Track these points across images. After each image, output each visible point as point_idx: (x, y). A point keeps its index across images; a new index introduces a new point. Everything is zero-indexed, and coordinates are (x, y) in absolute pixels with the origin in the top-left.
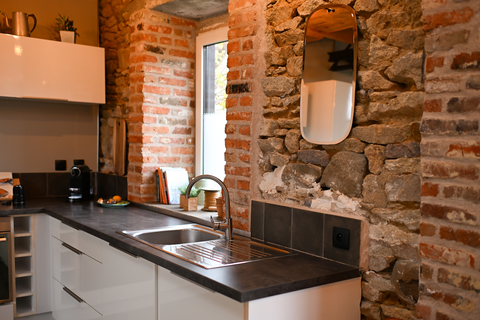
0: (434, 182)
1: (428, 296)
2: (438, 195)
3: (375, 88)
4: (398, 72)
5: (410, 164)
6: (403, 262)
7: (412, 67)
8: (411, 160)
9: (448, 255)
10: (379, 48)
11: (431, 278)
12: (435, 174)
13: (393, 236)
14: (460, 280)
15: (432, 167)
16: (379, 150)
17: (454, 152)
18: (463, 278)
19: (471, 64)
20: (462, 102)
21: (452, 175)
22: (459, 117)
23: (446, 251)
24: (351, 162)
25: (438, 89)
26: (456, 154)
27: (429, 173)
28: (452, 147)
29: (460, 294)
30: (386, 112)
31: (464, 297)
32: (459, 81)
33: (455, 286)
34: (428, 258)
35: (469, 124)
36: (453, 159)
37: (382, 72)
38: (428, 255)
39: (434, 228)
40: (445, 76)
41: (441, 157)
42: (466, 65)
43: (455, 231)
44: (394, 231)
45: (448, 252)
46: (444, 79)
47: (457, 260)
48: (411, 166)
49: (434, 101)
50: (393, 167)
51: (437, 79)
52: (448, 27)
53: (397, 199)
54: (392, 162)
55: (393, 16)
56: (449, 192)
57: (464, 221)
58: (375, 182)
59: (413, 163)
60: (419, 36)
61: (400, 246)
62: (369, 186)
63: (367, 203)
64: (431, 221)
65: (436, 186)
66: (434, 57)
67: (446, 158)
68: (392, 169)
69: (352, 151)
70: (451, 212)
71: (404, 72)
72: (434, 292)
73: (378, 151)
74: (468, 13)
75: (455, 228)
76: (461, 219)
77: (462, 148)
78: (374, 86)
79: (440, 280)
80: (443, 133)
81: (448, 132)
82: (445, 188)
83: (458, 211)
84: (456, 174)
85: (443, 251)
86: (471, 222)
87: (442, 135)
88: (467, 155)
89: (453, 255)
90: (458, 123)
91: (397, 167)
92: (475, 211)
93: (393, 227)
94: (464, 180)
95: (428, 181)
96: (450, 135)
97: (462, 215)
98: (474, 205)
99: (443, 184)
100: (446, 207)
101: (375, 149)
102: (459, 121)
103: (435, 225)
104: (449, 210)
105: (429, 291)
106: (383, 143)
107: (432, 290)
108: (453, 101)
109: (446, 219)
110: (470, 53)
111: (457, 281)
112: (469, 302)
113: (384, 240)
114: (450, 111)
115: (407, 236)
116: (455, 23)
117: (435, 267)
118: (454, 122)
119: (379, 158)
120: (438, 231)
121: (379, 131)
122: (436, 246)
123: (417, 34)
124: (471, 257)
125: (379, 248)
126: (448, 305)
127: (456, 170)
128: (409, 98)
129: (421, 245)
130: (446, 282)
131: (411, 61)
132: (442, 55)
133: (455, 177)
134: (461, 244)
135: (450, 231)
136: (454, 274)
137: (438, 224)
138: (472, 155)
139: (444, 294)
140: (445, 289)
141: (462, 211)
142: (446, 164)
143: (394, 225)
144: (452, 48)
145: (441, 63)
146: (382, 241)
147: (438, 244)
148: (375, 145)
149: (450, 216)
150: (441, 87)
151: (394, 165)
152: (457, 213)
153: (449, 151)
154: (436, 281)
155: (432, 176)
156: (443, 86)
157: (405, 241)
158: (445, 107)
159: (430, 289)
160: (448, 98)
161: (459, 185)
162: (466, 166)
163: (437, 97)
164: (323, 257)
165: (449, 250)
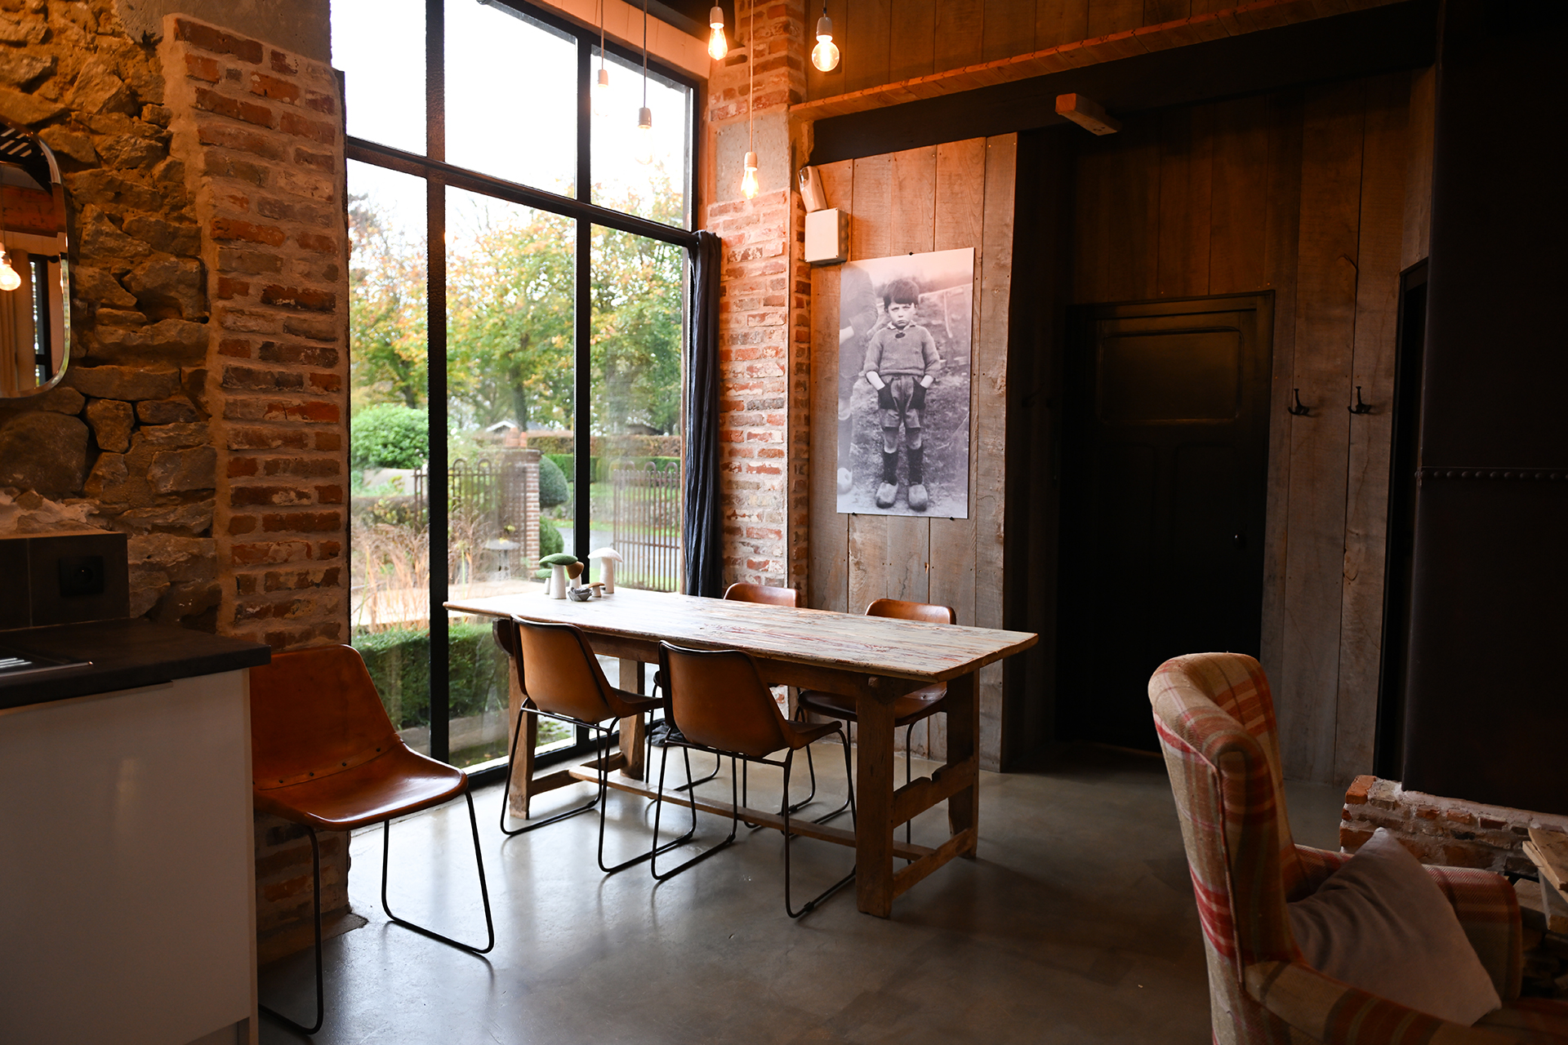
0: (249, 457)
1: (248, 618)
2: (257, 473)
3: (104, 301)
4: (156, 285)
5: (189, 432)
6: (185, 587)
7: (179, 282)
8: (192, 426)
9: (276, 551)
10: (107, 233)
11: (254, 590)
12: (250, 445)
13: (169, 549)
14: (296, 579)
15: (246, 434)
16: (124, 410)
17: (274, 413)
18: (299, 574)
19: (287, 301)
20: (280, 348)
21: (275, 444)
22: (277, 369)
23: (274, 547)
24: (62, 432)
25: (243, 326)
26: (277, 416)
27: (242, 443)
28: (272, 407)
29: (296, 597)
30: (134, 346)
31: (302, 599)
32: (273, 321)
33: (290, 589)
34: (245, 564)
35: (291, 378)
36: (274, 423)
37: (120, 277)
38: (246, 560)
39: (253, 520)
40: (253, 310)
41: (256, 420)
42: (281, 301)
43: (284, 517)
44: (169, 541)
45: (278, 548)
46: (251, 314)
47: (290, 555)
48: (190, 435)
49: (238, 342)
50: (162, 438)
51: (242, 312)
52: (253, 244)
53: (174, 489)
54: (161, 430)
55: (135, 189)
56: (272, 468)
57: (296, 501)
58: (123, 466)
59: (195, 431)
60: (184, 236)
61: (186, 562)
62: (113, 473)
63: (115, 503)
64: (250, 511)
65: (254, 460)
66: (233, 279)
67: (263, 422)
68: (161, 441)
69: (57, 412)
70: (277, 493)
71: (165, 286)
72: (258, 609)
73: (122, 413)
74: (278, 236)
75: (284, 513)
76: (291, 501)
77: (284, 409)
78: (103, 298)
79: (268, 589)
80: (257, 388)
81: (264, 386)
82: (267, 462)
83: (286, 490)
84: (279, 442)
85: (270, 548)
86: (305, 501)
87: (255, 390)
88: (291, 418)
89: (284, 549)
90: (277, 376)
91: (170, 437)
92: (306, 488)
93: (165, 535)
94: (290, 449)
95: (238, 455)
96: (264, 391)
97: (293, 494)
98: (304, 480)
99: (264, 458)
100: (269, 488)
101: (117, 409)
102: (279, 372)
103: (254, 515)
104: (275, 491)
105: (250, 610)
106: (131, 398)
107: (254, 608)
108: (267, 346)
109: (272, 504)
110: (286, 287)
111: (292, 582)
112: (309, 602)
113: (152, 560)
114: (263, 358)
115: (198, 543)
116: (262, 242)
117: (259, 573)
118: (272, 374)
119: (125, 424)
120: (260, 524)
121: (126, 378)
122: (258, 544)
123: (181, 233)
124: (308, 545)
125: (140, 576)
126: (280, 619)
127: (279, 437)
128: (182, 330)
129: (234, 548)
130: (278, 588)
131: (178, 273)
132: (246, 279)
133: (279, 446)
134: (294, 532)
135: (278, 518)
136: (287, 574)
137: (259, 513)
138: (298, 418)
139: (273, 606)
140: (277, 597)
141: (291, 489)
142: (265, 430)
143: (164, 532)
144: (258, 274)
145: (244, 290)
146: (149, 563)
147: (260, 541)
148: (117, 402)
149: (276, 499)
150: (249, 324)
151: (164, 435)
152: (285, 494)
153: (267, 413)
154: (263, 593)
155: (247, 447)
156: (252, 324)
157: (195, 551)
158: (255, 352)
159: (251, 607)
160: (260, 340)
161: (285, 457)
162: (289, 431)
163: (243, 337)
164: (32, 628)
165: (279, 544)
